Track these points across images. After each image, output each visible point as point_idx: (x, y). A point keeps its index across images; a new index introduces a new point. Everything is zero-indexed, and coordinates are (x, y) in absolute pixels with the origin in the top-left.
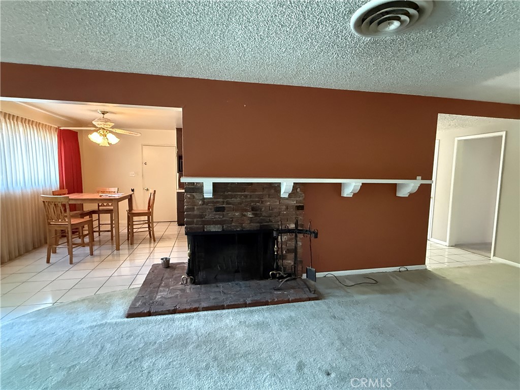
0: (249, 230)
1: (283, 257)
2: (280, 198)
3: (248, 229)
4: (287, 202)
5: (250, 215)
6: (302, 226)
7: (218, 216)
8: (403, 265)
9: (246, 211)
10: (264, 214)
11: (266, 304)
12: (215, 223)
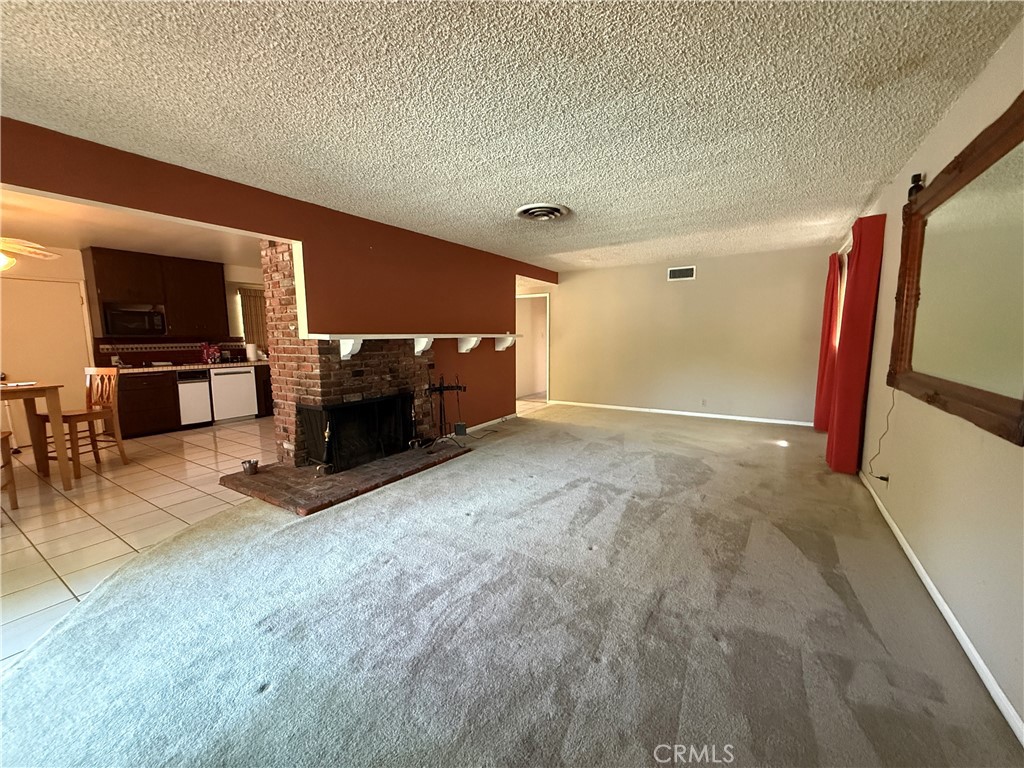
0: (389, 396)
1: (421, 423)
2: (414, 356)
3: (388, 394)
4: (421, 360)
5: (388, 378)
6: (434, 385)
7: (357, 383)
8: (502, 417)
9: (385, 373)
10: (401, 376)
11: (435, 464)
12: (354, 391)
